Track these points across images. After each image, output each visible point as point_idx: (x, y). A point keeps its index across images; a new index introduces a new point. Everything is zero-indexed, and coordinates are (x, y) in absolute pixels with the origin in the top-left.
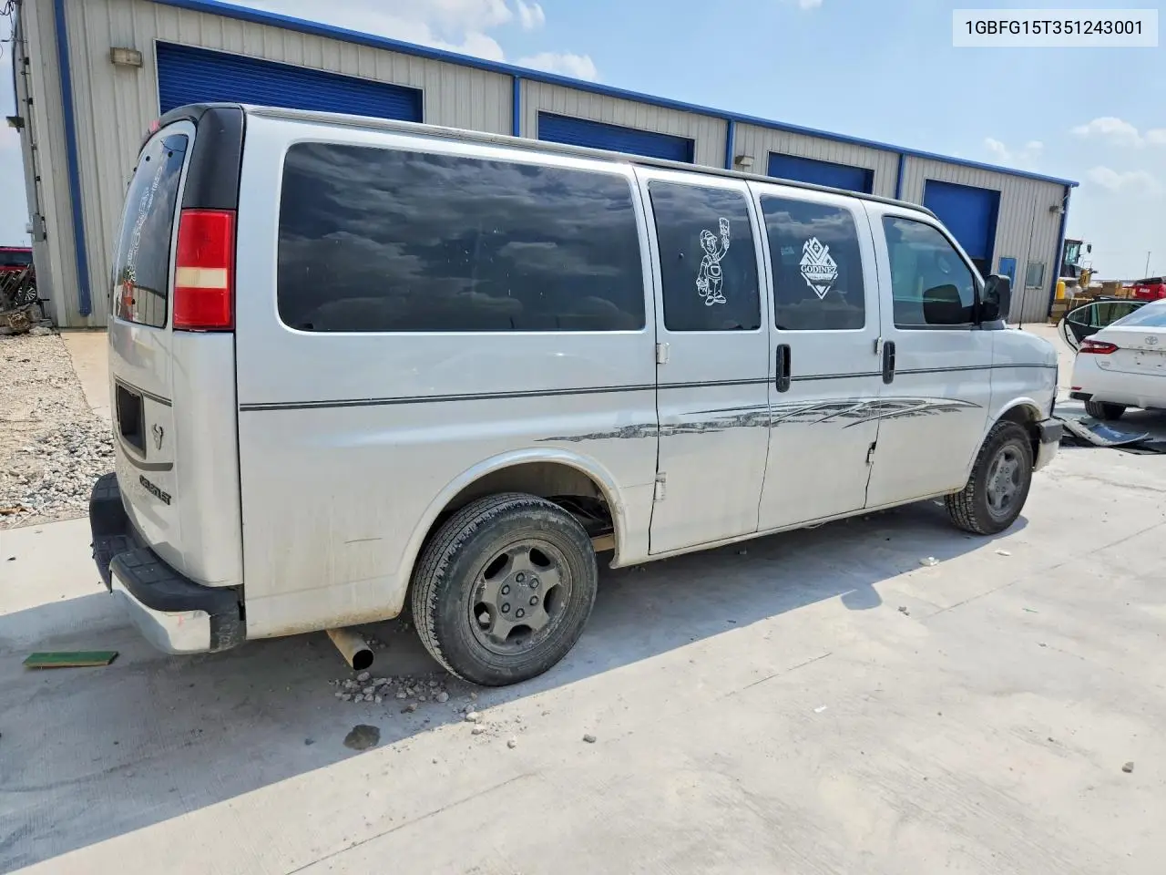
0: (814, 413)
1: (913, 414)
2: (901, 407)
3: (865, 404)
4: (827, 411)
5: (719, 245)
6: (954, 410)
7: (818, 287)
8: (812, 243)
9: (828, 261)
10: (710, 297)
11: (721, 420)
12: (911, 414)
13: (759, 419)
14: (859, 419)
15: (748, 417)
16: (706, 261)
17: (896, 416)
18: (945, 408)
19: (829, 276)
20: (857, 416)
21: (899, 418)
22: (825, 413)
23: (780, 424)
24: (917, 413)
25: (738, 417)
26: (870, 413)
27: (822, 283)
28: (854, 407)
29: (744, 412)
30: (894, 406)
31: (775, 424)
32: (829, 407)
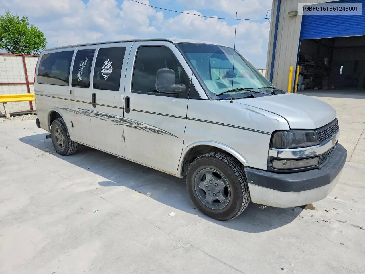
0: (101, 116)
1: (137, 128)
2: (131, 123)
3: (117, 118)
4: (105, 117)
5: (84, 64)
6: (158, 133)
7: (105, 76)
8: (107, 61)
9: (110, 67)
10: (79, 79)
11: (80, 111)
12: (136, 128)
13: (88, 114)
14: (116, 123)
15: (85, 112)
16: (80, 69)
17: (130, 126)
18: (153, 131)
19: (109, 72)
20: (115, 122)
21: (131, 128)
22: (105, 118)
23: (92, 117)
24: (139, 128)
25: (83, 112)
26: (119, 122)
27: (106, 74)
28: (114, 118)
29: (85, 111)
30: (128, 122)
31: (91, 116)
32: (105, 116)
